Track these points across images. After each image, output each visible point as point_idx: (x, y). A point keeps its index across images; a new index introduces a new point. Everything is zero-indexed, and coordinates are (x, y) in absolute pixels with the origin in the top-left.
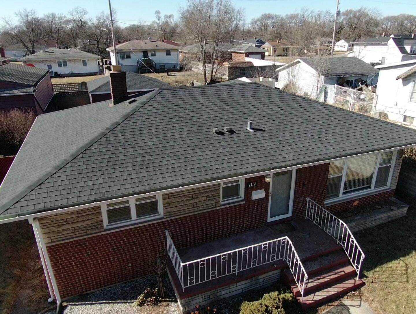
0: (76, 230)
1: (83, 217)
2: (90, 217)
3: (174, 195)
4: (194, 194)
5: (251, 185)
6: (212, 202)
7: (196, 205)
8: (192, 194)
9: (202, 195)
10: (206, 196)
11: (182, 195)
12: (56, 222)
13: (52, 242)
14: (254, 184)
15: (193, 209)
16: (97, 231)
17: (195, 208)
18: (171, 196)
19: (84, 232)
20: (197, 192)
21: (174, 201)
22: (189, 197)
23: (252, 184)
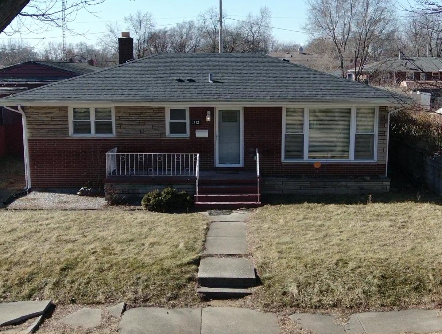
0: (49, 131)
1: (55, 122)
2: (60, 123)
3: (124, 119)
4: (141, 121)
5: (194, 123)
6: (158, 132)
7: (144, 131)
8: (140, 121)
9: (149, 123)
10: (152, 125)
11: (130, 120)
12: (38, 121)
13: (32, 137)
14: (197, 122)
15: (140, 134)
16: (64, 136)
17: (142, 134)
18: (122, 118)
19: (54, 134)
20: (144, 120)
21: (124, 124)
22: (138, 123)
23: (196, 122)
